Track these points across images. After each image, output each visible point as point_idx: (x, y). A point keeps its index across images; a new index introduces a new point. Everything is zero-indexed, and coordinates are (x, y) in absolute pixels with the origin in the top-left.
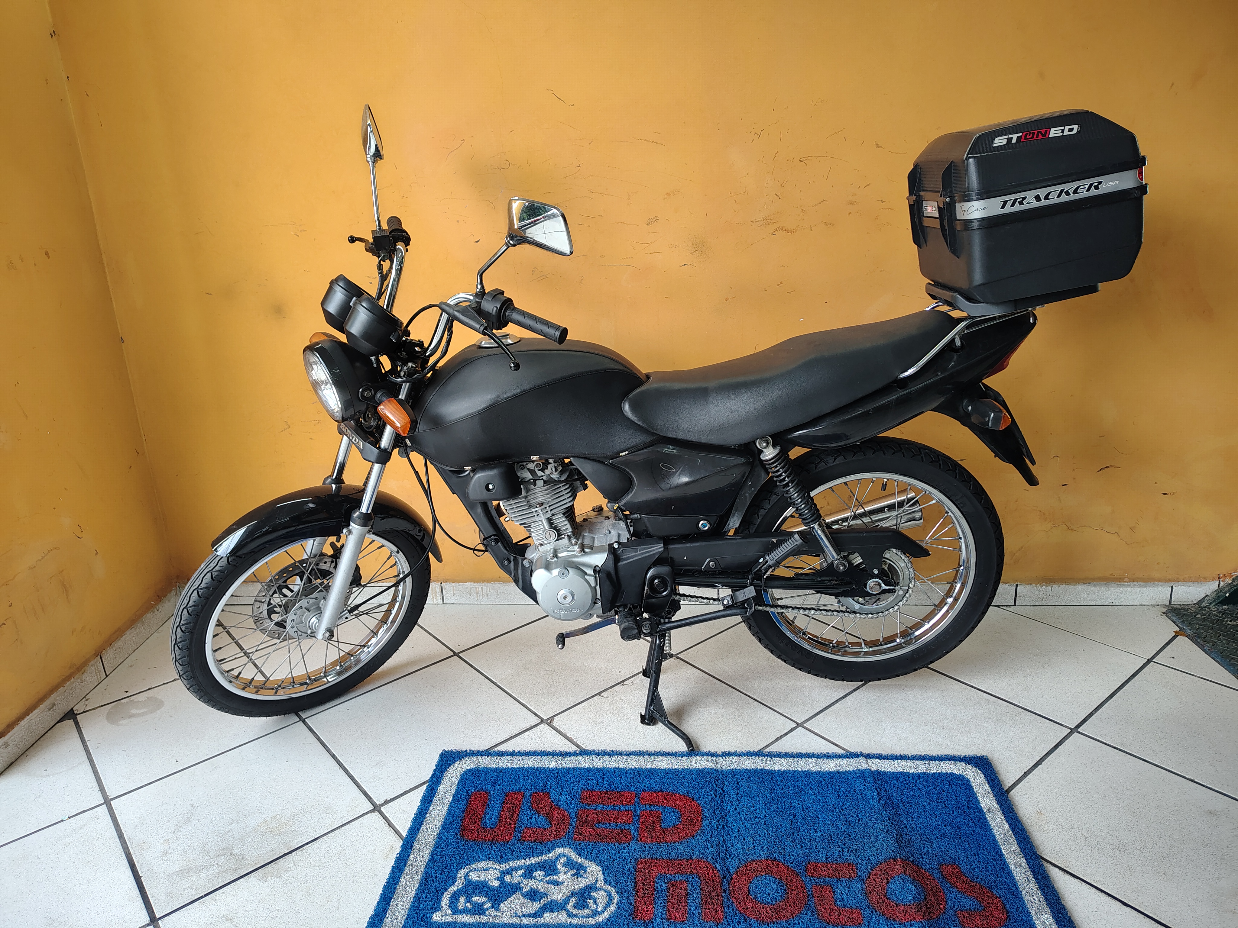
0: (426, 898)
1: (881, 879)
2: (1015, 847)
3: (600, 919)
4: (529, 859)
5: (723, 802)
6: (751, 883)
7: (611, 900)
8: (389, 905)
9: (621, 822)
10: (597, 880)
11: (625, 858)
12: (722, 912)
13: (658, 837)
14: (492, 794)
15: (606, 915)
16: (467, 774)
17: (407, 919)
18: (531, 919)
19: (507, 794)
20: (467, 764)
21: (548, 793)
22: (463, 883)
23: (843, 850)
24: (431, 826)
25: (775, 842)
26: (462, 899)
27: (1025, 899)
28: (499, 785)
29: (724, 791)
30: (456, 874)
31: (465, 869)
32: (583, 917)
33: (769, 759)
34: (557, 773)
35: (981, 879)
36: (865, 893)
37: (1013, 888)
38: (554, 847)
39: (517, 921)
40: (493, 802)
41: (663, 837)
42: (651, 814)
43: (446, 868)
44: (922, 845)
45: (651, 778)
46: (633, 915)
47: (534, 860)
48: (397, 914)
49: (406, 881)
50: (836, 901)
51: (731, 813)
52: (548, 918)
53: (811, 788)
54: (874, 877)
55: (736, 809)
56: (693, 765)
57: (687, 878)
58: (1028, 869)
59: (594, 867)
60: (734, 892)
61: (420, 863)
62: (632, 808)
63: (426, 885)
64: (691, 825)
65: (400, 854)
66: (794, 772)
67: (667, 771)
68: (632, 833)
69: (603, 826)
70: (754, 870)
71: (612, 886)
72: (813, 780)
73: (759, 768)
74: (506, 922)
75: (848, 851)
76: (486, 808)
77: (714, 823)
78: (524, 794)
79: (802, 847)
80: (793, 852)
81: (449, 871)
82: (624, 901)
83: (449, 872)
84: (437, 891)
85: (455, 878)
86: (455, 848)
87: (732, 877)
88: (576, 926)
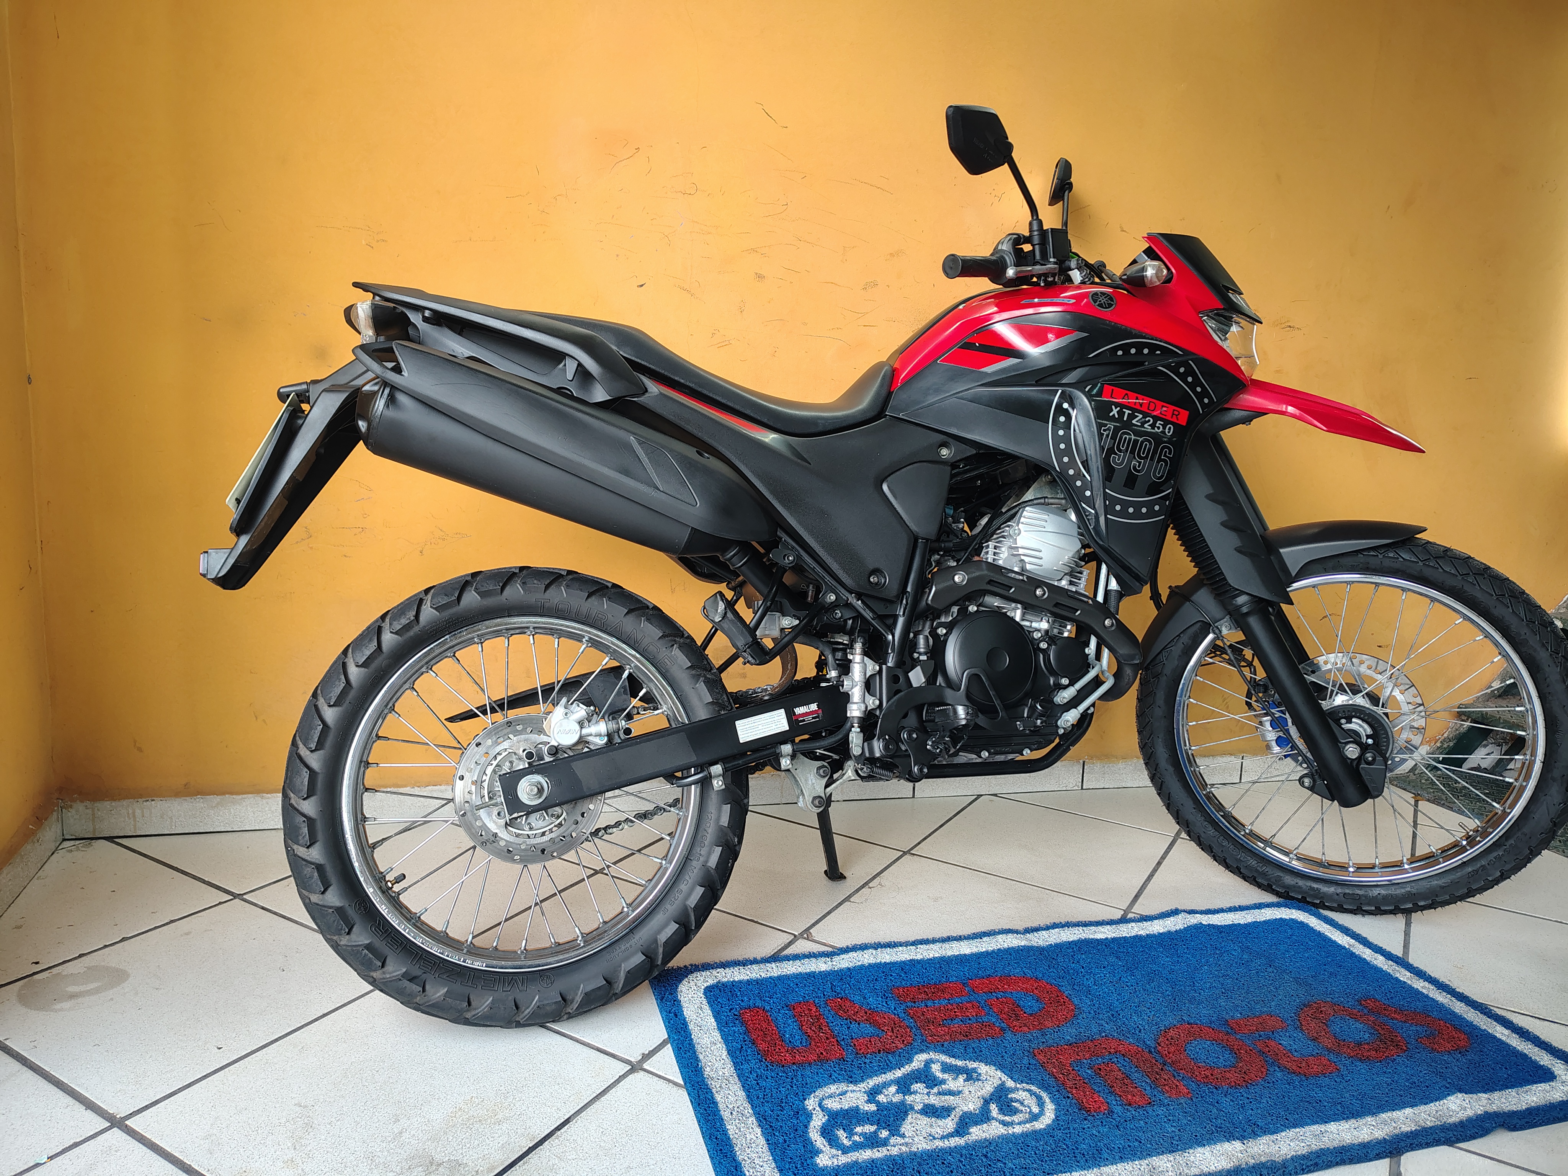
0: (786, 1141)
1: (1316, 1023)
3: (1046, 1120)
4: (892, 1072)
7: (1040, 1098)
8: (738, 1161)
10: (1002, 1081)
11: (1013, 1051)
12: (1184, 1086)
13: (1033, 1024)
15: (1049, 1114)
16: (711, 992)
18: (957, 1139)
19: (791, 1007)
20: (703, 981)
21: (847, 998)
22: (824, 1115)
23: (1249, 1004)
24: (713, 1058)
26: (841, 1134)
27: (1465, 1016)
28: (770, 998)
30: (803, 1106)
31: (813, 1098)
32: (1023, 1123)
34: (839, 975)
35: (1408, 1006)
36: (1314, 1040)
38: (911, 1055)
40: (779, 1018)
41: (1040, 1023)
42: (1002, 1002)
43: (783, 1103)
44: (1323, 986)
45: (964, 965)
46: (1083, 1108)
47: (899, 1073)
48: (760, 1168)
49: (737, 1127)
50: (1291, 1052)
52: (980, 1132)
54: (1306, 1023)
56: (1004, 945)
57: (1110, 1060)
58: (1439, 991)
59: (985, 1067)
60: (1175, 1063)
61: (739, 1103)
67: (977, 956)
68: (997, 1025)
71: (1028, 1084)
72: (1151, 943)
73: (1082, 938)
75: (1255, 1003)
76: (776, 1026)
78: (814, 1003)
79: (1204, 1007)
80: (1201, 1013)
81: (790, 1104)
82: (1057, 1096)
83: (790, 1107)
84: (795, 1128)
85: (808, 1111)
87: (1159, 1050)
88: (1025, 1135)
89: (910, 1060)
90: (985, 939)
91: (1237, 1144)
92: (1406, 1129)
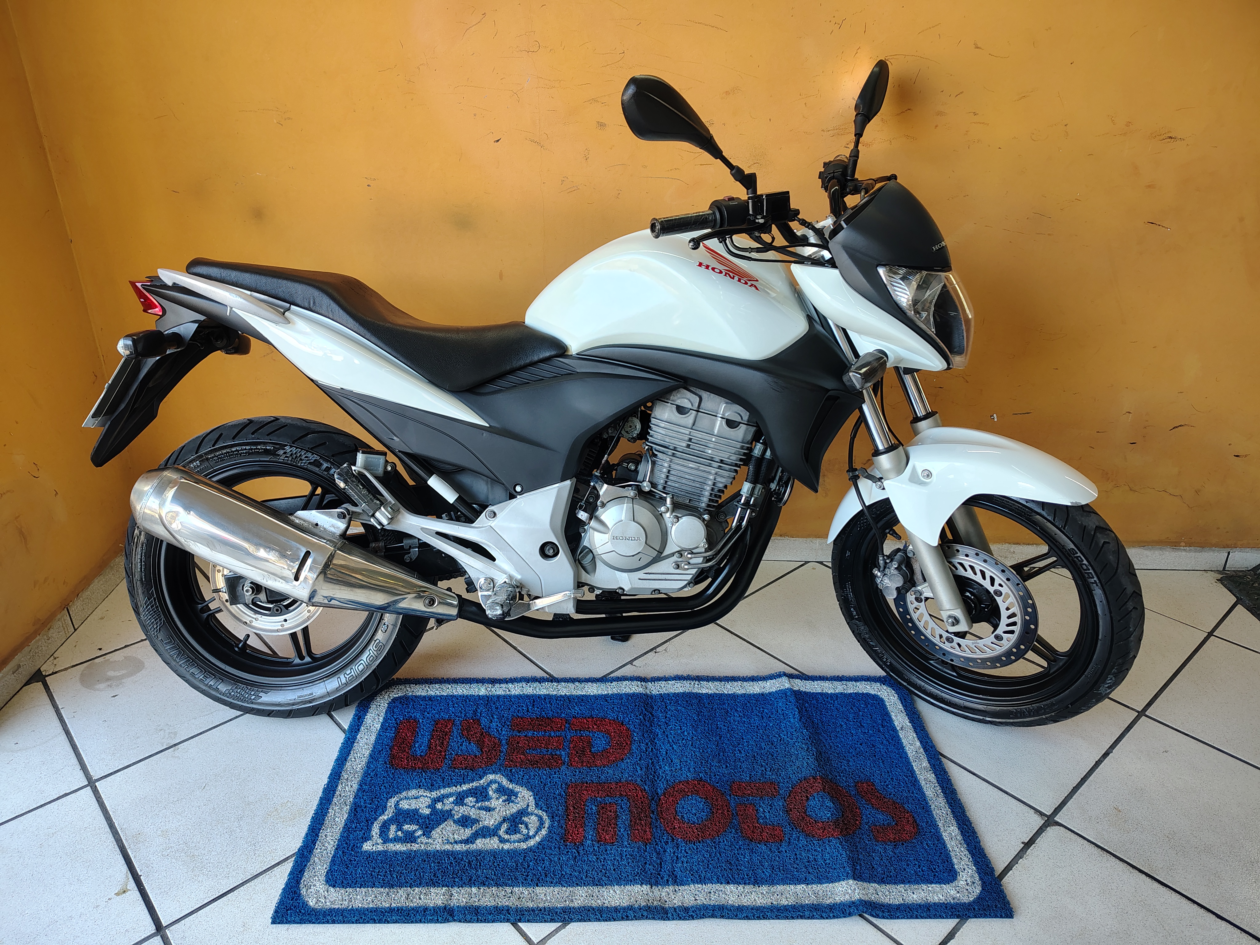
0: (356, 828)
1: (801, 796)
2: (925, 764)
3: (532, 843)
4: (460, 786)
5: (652, 726)
6: (678, 804)
7: (543, 824)
8: (318, 837)
9: (551, 748)
10: (528, 805)
11: (556, 783)
12: (651, 832)
13: (588, 762)
14: (421, 721)
15: (538, 839)
16: (395, 702)
17: (336, 849)
18: (463, 845)
19: (437, 723)
20: (396, 693)
21: (479, 720)
22: (393, 812)
23: (765, 770)
24: (359, 755)
25: (702, 763)
27: (934, 813)
28: (428, 713)
29: (653, 715)
30: (386, 803)
31: (396, 798)
32: (514, 842)
33: (697, 683)
34: (488, 700)
35: (894, 795)
36: (787, 811)
37: (923, 803)
38: (485, 774)
39: (449, 848)
40: (422, 730)
41: (593, 762)
42: (582, 740)
43: (375, 798)
44: (840, 763)
45: (581, 705)
46: (564, 838)
47: (465, 787)
48: (327, 845)
49: (335, 812)
50: (759, 819)
51: (660, 736)
52: (480, 844)
53: (736, 710)
54: (795, 794)
55: (664, 732)
56: (623, 690)
57: (617, 801)
58: (937, 784)
59: (525, 792)
60: (662, 813)
61: (349, 793)
62: (563, 734)
63: (355, 815)
64: (620, 749)
65: (328, 784)
66: (721, 695)
67: (596, 697)
68: (563, 759)
69: (533, 752)
70: (681, 791)
71: (544, 811)
72: (738, 702)
73: (687, 691)
74: (438, 848)
75: (771, 770)
76: (415, 736)
77: (643, 747)
78: (454, 721)
79: (727, 766)
80: (719, 772)
81: (379, 800)
82: (555, 825)
83: (378, 802)
84: (367, 821)
85: (386, 807)
86: (384, 777)
87: (660, 799)
88: (508, 851)
89: (481, 778)
90: (614, 683)
91: (646, 888)
92: (784, 902)
